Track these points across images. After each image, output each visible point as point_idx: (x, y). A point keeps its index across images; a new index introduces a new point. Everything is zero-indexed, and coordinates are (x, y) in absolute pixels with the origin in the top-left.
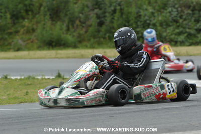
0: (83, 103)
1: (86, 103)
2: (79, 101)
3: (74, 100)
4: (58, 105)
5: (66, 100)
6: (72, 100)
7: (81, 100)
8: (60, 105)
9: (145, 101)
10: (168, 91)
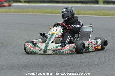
0: (63, 52)
1: (65, 52)
2: (61, 51)
3: (58, 51)
4: (47, 53)
5: (53, 50)
6: (56, 51)
7: (62, 50)
8: (49, 53)
9: (90, 51)
10: (99, 44)
